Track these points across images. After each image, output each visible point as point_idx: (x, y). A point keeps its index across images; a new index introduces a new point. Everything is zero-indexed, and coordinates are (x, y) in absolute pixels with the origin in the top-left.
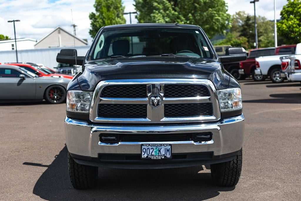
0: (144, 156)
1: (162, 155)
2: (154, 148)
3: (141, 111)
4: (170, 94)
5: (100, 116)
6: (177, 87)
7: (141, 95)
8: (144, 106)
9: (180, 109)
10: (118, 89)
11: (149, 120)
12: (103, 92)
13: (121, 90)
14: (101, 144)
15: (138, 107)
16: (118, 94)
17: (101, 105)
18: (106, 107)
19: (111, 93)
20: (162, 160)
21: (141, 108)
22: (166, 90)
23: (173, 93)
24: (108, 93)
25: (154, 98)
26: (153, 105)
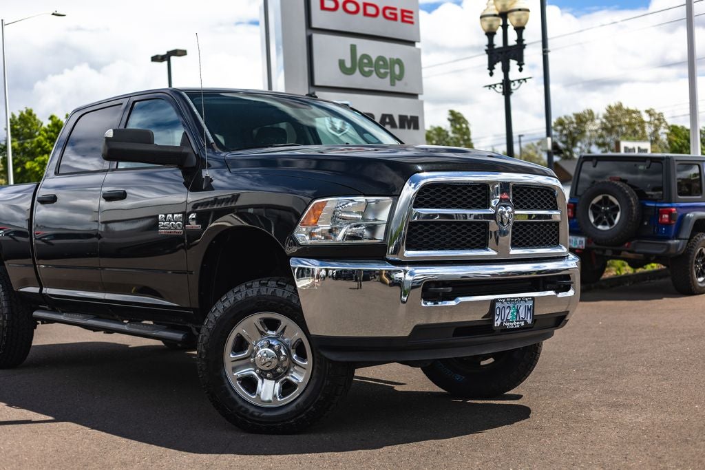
0: (497, 323)
1: (521, 319)
2: (511, 305)
3: (478, 236)
4: (518, 204)
5: (408, 248)
6: (525, 190)
7: (479, 203)
8: (483, 225)
9: (529, 233)
10: (443, 191)
11: (495, 253)
12: (417, 196)
13: (449, 194)
14: (426, 304)
15: (474, 228)
16: (443, 202)
17: (412, 225)
18: (421, 228)
19: (432, 199)
20: (521, 328)
21: (478, 231)
22: (514, 195)
23: (521, 201)
24: (427, 199)
25: (504, 209)
26: (502, 223)
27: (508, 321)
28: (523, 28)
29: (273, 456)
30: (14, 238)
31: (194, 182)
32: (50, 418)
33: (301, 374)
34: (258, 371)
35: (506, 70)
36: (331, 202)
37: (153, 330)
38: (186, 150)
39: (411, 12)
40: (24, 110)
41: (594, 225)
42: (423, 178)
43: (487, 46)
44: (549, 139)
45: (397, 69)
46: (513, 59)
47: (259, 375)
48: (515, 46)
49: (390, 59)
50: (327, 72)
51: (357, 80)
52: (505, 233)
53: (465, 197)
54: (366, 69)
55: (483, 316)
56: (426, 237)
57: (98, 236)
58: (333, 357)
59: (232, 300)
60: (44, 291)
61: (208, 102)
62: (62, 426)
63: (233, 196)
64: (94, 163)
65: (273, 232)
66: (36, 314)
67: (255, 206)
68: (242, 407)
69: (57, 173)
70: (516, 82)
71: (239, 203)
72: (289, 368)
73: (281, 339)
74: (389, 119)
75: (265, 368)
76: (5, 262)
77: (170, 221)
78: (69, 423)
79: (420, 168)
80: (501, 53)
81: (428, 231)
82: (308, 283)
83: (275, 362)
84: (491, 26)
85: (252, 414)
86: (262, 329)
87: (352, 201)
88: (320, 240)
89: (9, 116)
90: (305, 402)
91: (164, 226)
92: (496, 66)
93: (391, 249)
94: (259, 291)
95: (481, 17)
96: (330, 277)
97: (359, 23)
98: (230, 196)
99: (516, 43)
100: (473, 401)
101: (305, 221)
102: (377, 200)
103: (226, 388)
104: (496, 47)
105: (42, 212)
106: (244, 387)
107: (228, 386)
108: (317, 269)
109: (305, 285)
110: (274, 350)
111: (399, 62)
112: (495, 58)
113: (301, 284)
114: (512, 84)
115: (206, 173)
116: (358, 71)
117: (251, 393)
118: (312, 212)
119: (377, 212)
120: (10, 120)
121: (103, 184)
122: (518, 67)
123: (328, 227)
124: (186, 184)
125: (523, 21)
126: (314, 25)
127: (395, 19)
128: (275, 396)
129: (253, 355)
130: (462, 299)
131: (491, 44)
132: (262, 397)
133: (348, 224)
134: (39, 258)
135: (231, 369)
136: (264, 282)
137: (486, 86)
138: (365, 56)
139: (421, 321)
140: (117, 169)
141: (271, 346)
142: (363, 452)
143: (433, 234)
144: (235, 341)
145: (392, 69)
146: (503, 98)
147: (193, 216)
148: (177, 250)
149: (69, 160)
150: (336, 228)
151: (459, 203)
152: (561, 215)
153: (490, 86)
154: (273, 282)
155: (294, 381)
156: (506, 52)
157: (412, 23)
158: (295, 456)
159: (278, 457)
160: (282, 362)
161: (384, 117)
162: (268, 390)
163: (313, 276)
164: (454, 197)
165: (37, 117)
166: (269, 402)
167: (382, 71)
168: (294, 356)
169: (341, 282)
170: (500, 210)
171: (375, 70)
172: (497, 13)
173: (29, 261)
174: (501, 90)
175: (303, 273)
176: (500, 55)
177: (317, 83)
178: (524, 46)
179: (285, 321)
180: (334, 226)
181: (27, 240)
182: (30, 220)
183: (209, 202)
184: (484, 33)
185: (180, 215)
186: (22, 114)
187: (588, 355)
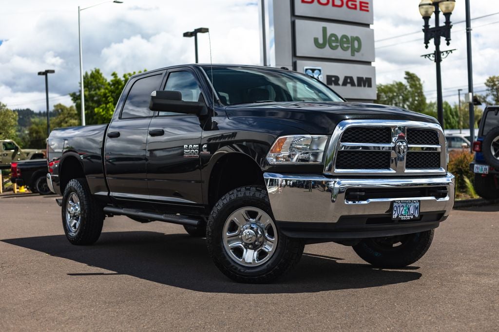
0: (395, 216)
1: (411, 214)
2: (404, 205)
3: (383, 161)
4: (411, 140)
5: (337, 167)
6: (416, 132)
7: (384, 139)
8: (387, 154)
9: (418, 159)
10: (361, 132)
11: (394, 172)
12: (343, 135)
13: (364, 133)
14: (348, 202)
15: (381, 155)
16: (361, 139)
17: (340, 153)
18: (346, 155)
19: (353, 137)
20: (411, 220)
21: (384, 157)
22: (408, 135)
23: (413, 139)
24: (350, 137)
25: (401, 144)
26: (399, 152)
27: (402, 215)
28: (450, 13)
29: (250, 294)
30: (90, 161)
31: (207, 125)
32: (115, 272)
33: (270, 246)
34: (243, 243)
35: (437, 44)
36: (290, 138)
37: (180, 218)
38: (201, 104)
39: (367, 3)
40: (94, 70)
41: (495, 157)
42: (348, 124)
43: (424, 26)
44: (471, 94)
45: (356, 44)
46: (443, 36)
47: (244, 246)
48: (444, 26)
49: (351, 37)
50: (305, 47)
51: (327, 52)
52: (402, 159)
53: (374, 136)
54: (334, 44)
55: (386, 211)
56: (349, 160)
57: (146, 159)
58: (289, 234)
59: (228, 199)
60: (110, 195)
61: (216, 73)
62: (123, 276)
63: (233, 133)
64: (144, 111)
65: (256, 158)
66: (106, 209)
67: (247, 141)
68: (233, 266)
69: (120, 118)
70: (445, 53)
71: (237, 138)
72: (263, 242)
73: (258, 224)
74: (350, 80)
75: (248, 242)
76: (86, 176)
77: (191, 149)
78: (127, 275)
79: (347, 117)
80: (434, 31)
81: (350, 157)
82: (275, 190)
83: (254, 238)
84: (427, 12)
85: (240, 271)
86: (247, 218)
87: (304, 137)
88: (282, 162)
89: (83, 74)
90: (272, 264)
91: (187, 152)
92: (430, 41)
93: (327, 168)
94: (245, 194)
95: (419, 6)
96: (288, 186)
97: (329, 12)
98: (231, 134)
99: (444, 24)
100: (386, 270)
101: (274, 150)
102: (319, 137)
103: (224, 254)
104: (430, 27)
105: (110, 143)
106: (235, 254)
107: (225, 253)
108: (280, 179)
109: (274, 190)
110: (253, 231)
111: (358, 39)
112: (429, 35)
113: (271, 190)
114: (442, 54)
115: (214, 119)
116: (327, 45)
117: (239, 258)
118: (277, 144)
119: (318, 145)
120: (84, 76)
121: (149, 126)
122: (446, 42)
123: (287, 154)
124: (201, 126)
125: (450, 9)
126: (297, 13)
127: (355, 8)
128: (254, 260)
129: (241, 234)
130: (371, 200)
131: (426, 25)
132: (246, 260)
133: (299, 152)
134: (108, 173)
135: (226, 242)
136: (248, 188)
137: (422, 56)
138: (333, 35)
139: (346, 213)
140: (158, 116)
141: (252, 228)
142: (306, 294)
143: (354, 159)
144: (229, 225)
145: (354, 44)
146: (435, 64)
147: (205, 146)
148: (195, 169)
149: (127, 109)
150: (292, 154)
151: (371, 139)
152: (441, 147)
153: (426, 56)
154: (253, 188)
155: (267, 250)
156: (437, 31)
157: (368, 11)
158: (264, 294)
159: (254, 295)
160: (259, 238)
161: (346, 78)
162: (250, 256)
163: (278, 185)
164: (367, 135)
165: (103, 75)
166: (250, 263)
167: (345, 45)
168: (266, 235)
169: (295, 189)
170: (398, 144)
171: (340, 45)
172: (431, 2)
173: (102, 175)
174: (434, 59)
175: (273, 183)
176: (433, 33)
177: (298, 54)
178: (451, 27)
179: (261, 212)
180: (292, 153)
181: (100, 161)
182: (103, 149)
183: (217, 137)
184: (422, 17)
185: (197, 146)
186: (92, 72)
187: (475, 245)
